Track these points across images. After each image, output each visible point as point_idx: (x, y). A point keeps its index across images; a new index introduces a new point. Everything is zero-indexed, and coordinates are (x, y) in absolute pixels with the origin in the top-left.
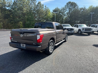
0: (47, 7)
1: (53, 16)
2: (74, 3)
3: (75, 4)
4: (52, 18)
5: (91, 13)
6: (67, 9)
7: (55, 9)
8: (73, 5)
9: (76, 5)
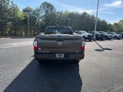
0: (15, 4)
1: (25, 18)
2: (51, 5)
3: (53, 6)
4: (23, 20)
5: (68, 19)
6: (43, 11)
7: (25, 8)
8: (49, 7)
9: (53, 8)
